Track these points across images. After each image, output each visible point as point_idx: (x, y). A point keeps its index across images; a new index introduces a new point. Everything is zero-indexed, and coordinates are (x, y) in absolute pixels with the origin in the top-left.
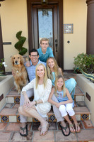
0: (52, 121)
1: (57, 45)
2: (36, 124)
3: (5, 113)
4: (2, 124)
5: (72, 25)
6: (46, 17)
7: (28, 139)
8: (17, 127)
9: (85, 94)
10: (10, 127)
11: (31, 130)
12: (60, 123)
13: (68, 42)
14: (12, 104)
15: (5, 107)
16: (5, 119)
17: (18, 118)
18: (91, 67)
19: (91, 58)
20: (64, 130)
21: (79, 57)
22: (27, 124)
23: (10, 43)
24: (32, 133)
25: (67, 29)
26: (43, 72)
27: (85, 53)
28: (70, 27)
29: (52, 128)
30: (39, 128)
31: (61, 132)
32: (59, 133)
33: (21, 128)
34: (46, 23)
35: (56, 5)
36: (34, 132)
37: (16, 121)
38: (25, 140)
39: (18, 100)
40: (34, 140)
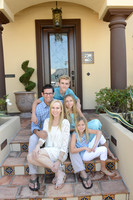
0: (70, 171)
1: (73, 78)
3: (10, 163)
4: (6, 178)
5: (93, 53)
6: (59, 43)
7: (40, 194)
8: (26, 180)
9: (110, 138)
10: (16, 181)
11: (44, 184)
13: (88, 74)
14: (18, 152)
15: (9, 156)
16: (10, 171)
17: (27, 169)
18: (116, 104)
19: (116, 93)
21: (101, 93)
23: (13, 76)
24: (45, 187)
25: (86, 59)
26: (59, 110)
27: (109, 87)
28: (90, 55)
29: (70, 180)
30: (54, 180)
31: (81, 185)
32: (79, 186)
33: (31, 181)
34: (59, 52)
35: (72, 29)
36: (47, 185)
37: (23, 173)
38: (36, 195)
39: (25, 147)
40: (48, 194)
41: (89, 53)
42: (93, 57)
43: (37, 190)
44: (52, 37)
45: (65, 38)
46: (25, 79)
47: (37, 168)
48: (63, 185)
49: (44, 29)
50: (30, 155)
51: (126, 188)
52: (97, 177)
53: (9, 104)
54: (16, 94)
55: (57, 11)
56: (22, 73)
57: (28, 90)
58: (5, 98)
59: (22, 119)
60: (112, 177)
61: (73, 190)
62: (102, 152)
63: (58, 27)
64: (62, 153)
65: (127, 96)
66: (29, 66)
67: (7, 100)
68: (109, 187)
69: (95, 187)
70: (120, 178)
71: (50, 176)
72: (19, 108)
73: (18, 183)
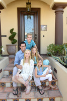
0: (33, 85)
1: (36, 38)
3: (3, 81)
4: (1, 88)
5: (46, 26)
6: (29, 20)
7: (18, 97)
8: (11, 90)
9: (54, 69)
12: (38, 87)
13: (44, 36)
14: (7, 75)
15: (3, 77)
16: (3, 85)
17: (12, 84)
18: (57, 52)
19: (57, 47)
21: (50, 46)
22: (17, 88)
23: (6, 36)
24: (20, 93)
25: (43, 28)
27: (54, 43)
29: (33, 90)
32: (38, 93)
33: (14, 90)
34: (29, 24)
35: (36, 13)
36: (22, 92)
37: (10, 86)
38: (16, 97)
39: (11, 73)
40: (22, 97)
41: (45, 25)
42: (46, 27)
43: (16, 95)
44: (26, 17)
45: (32, 17)
46: (11, 38)
47: (17, 84)
48: (30, 92)
49: (22, 12)
50: (13, 77)
51: (61, 95)
52: (46, 89)
53: (3, 51)
54: (7, 46)
55: (28, 4)
56: (10, 35)
57: (13, 43)
58: (1, 48)
59: (9, 58)
60: (54, 89)
61: (35, 95)
62: (50, 77)
63: (29, 12)
64: (30, 77)
65: (63, 48)
66: (14, 31)
67: (2, 49)
68: (52, 94)
69: (46, 93)
70: (58, 89)
71: (23, 88)
72: (8, 53)
73: (7, 91)
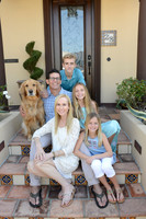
0: (80, 184)
1: (90, 64)
2: (55, 189)
3: (7, 170)
4: (2, 188)
5: (115, 32)
6: (73, 19)
7: (41, 212)
8: (26, 192)
9: (133, 142)
10: (15, 193)
11: (47, 198)
12: (92, 187)
13: (109, 59)
14: (18, 157)
15: (8, 162)
16: (7, 180)
17: (28, 179)
20: (99, 199)
21: (124, 84)
22: (41, 188)
23: (16, 61)
24: (48, 203)
25: (106, 39)
26: (66, 107)
27: (134, 77)
28: (112, 35)
29: (80, 194)
30: (60, 195)
31: (94, 202)
32: (91, 204)
33: (32, 195)
34: (73, 29)
36: (51, 201)
37: (23, 183)
38: (37, 212)
40: (52, 212)
41: (111, 32)
42: (115, 37)
44: (64, 12)
45: (80, 12)
46: (30, 65)
49: (54, 1)
53: (8, 97)
54: (20, 83)
56: (27, 57)
61: (83, 209)
66: (35, 49)
67: (5, 93)
73: (16, 196)
